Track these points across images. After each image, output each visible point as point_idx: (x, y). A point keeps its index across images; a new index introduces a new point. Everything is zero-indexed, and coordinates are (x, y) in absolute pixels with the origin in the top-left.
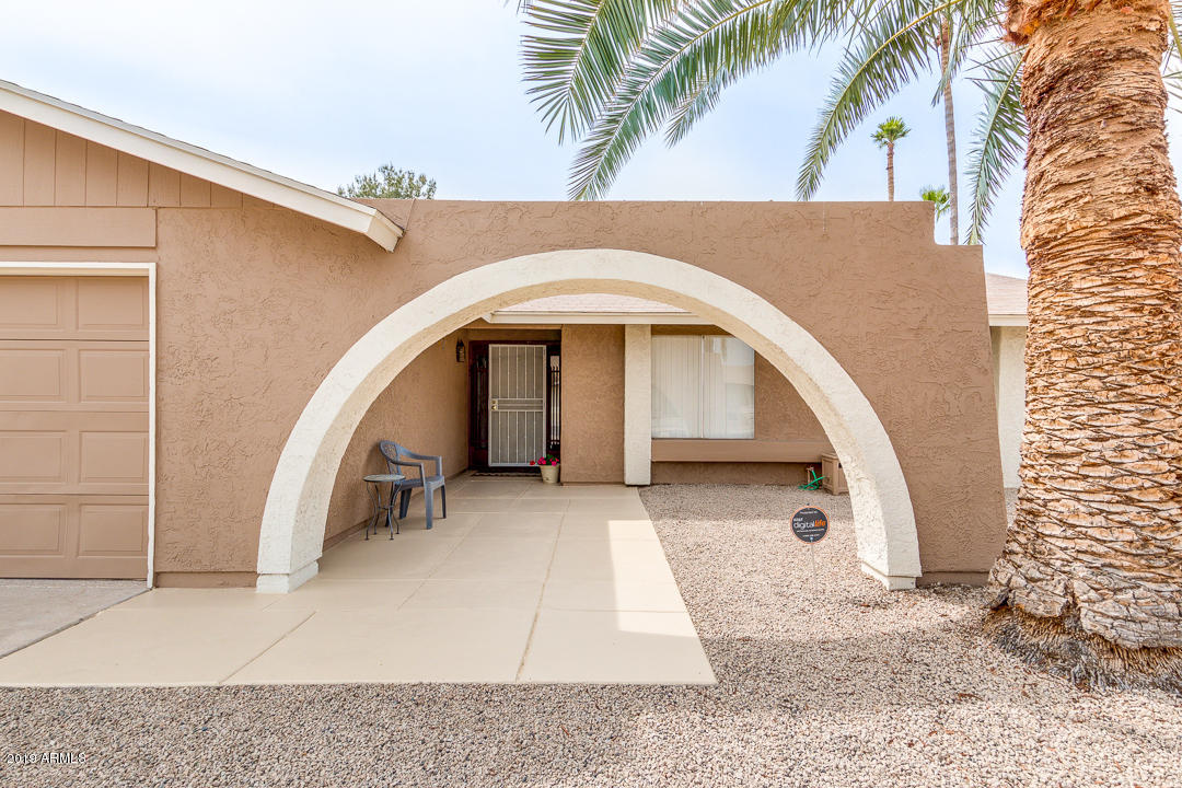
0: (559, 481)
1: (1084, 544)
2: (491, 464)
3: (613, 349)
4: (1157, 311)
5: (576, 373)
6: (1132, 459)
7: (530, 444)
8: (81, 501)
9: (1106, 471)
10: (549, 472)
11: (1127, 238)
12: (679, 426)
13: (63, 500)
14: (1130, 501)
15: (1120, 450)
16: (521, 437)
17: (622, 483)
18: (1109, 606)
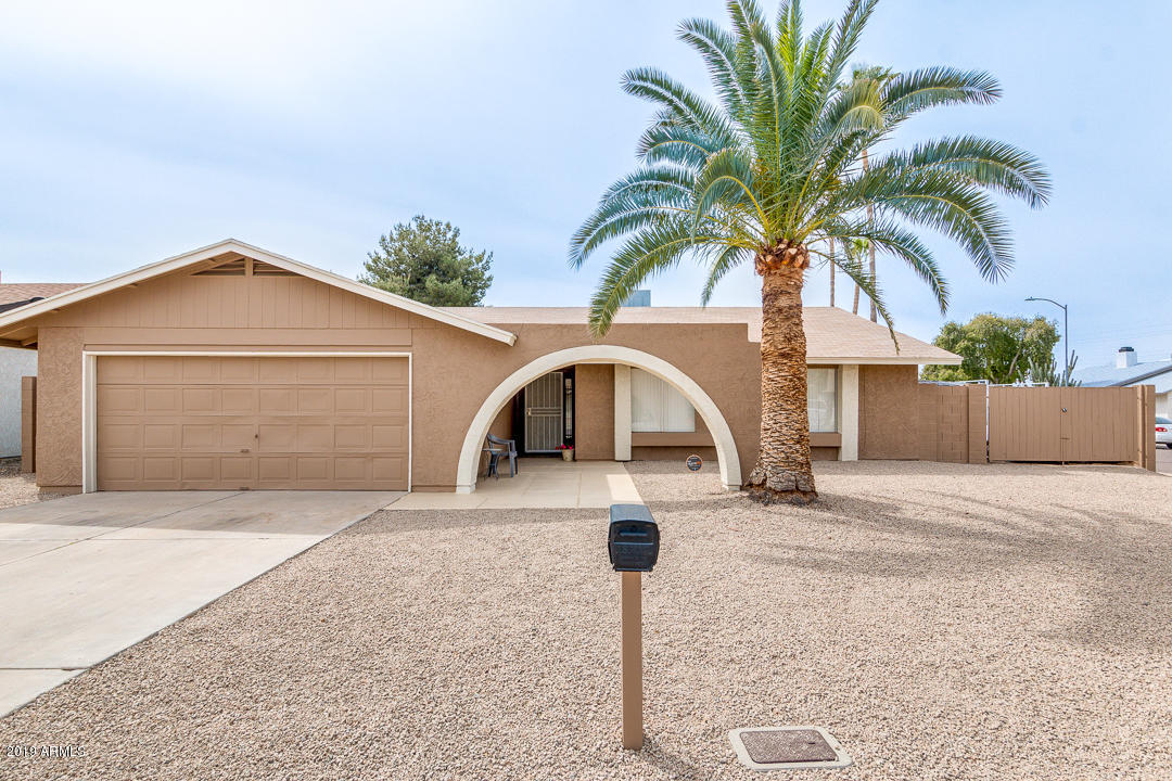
0: (574, 459)
1: (771, 459)
2: (526, 451)
3: (607, 377)
4: (791, 380)
5: (585, 392)
6: (784, 431)
7: (553, 437)
8: (373, 456)
9: (777, 434)
10: (567, 454)
11: (783, 355)
12: (648, 425)
13: (365, 456)
14: (783, 444)
15: (781, 427)
16: (547, 432)
17: (614, 460)
18: (774, 479)
